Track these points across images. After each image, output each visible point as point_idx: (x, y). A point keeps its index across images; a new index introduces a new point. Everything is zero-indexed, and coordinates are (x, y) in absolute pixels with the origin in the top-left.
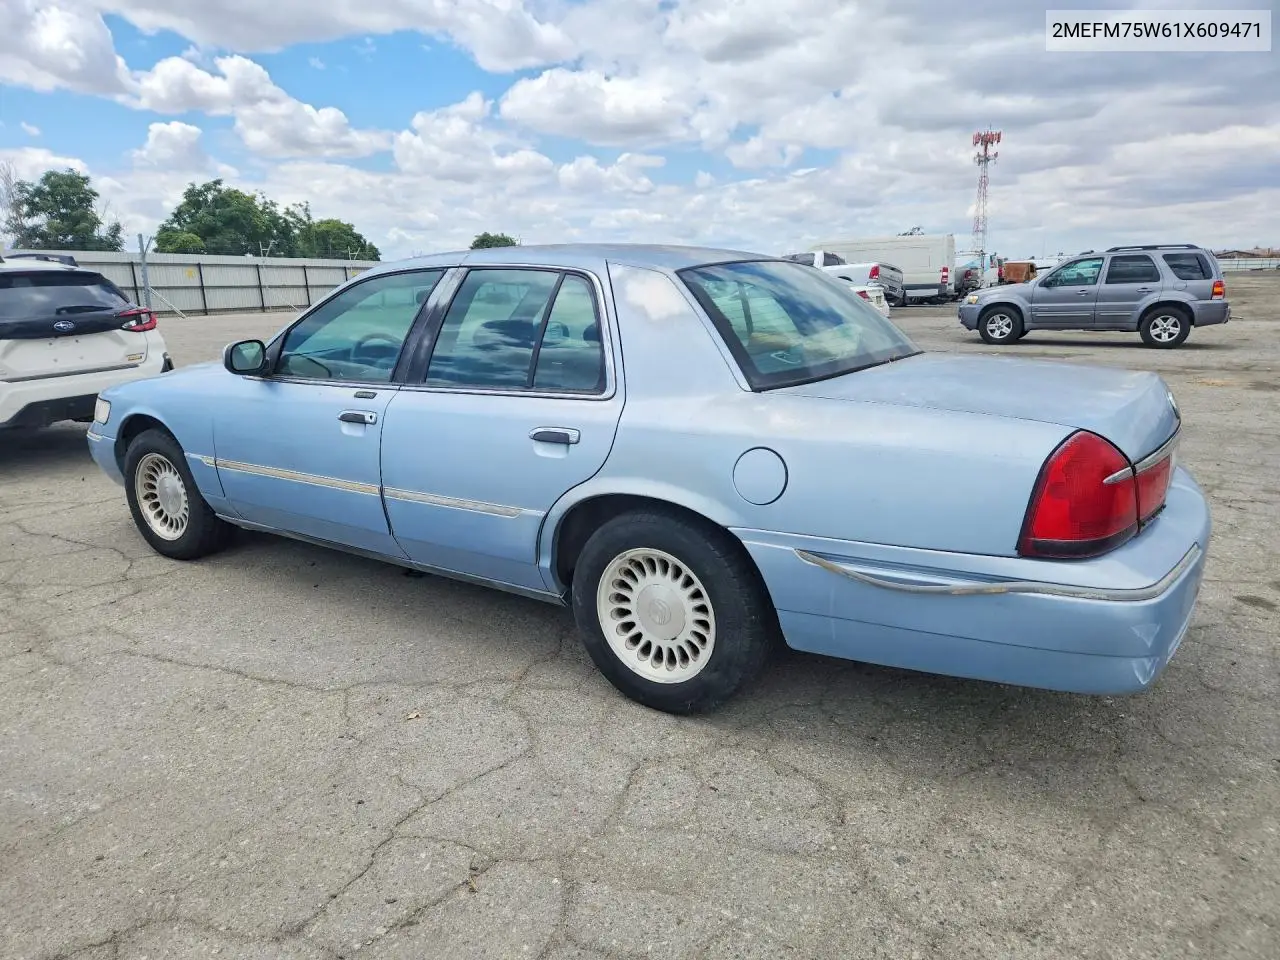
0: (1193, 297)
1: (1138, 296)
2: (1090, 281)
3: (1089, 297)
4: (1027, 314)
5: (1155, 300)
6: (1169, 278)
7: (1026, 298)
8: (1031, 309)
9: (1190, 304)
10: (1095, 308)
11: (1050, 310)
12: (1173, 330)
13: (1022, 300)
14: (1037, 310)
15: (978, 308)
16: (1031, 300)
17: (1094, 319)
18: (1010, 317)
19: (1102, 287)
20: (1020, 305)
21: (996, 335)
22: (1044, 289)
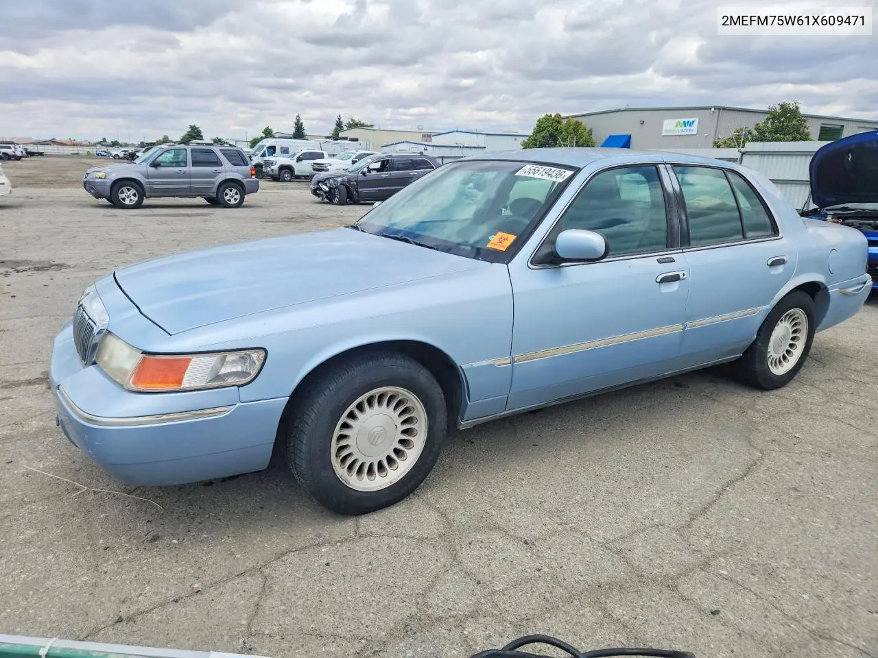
0: (242, 177)
1: (214, 175)
2: (182, 164)
3: (185, 175)
4: (146, 186)
5: (224, 178)
6: (227, 165)
7: (143, 175)
8: (149, 183)
9: (242, 180)
10: (190, 183)
11: (162, 183)
12: (236, 197)
13: (140, 176)
14: (153, 184)
15: (109, 181)
16: (147, 177)
17: (190, 189)
18: (135, 189)
19: (190, 169)
20: (141, 181)
21: (127, 202)
22: (153, 169)
